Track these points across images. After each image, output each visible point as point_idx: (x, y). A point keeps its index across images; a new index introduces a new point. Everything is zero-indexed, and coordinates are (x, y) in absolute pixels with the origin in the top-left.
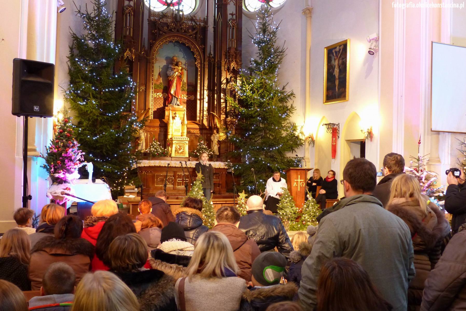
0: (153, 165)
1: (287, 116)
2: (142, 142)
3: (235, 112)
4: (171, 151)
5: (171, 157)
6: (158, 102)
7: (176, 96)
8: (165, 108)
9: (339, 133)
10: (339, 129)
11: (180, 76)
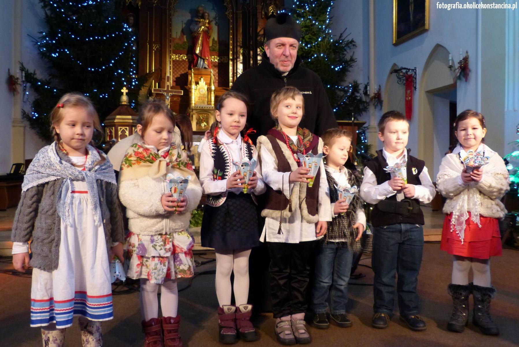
7: (203, 57)
8: (189, 73)
9: (416, 82)
10: (415, 77)
11: (207, 31)
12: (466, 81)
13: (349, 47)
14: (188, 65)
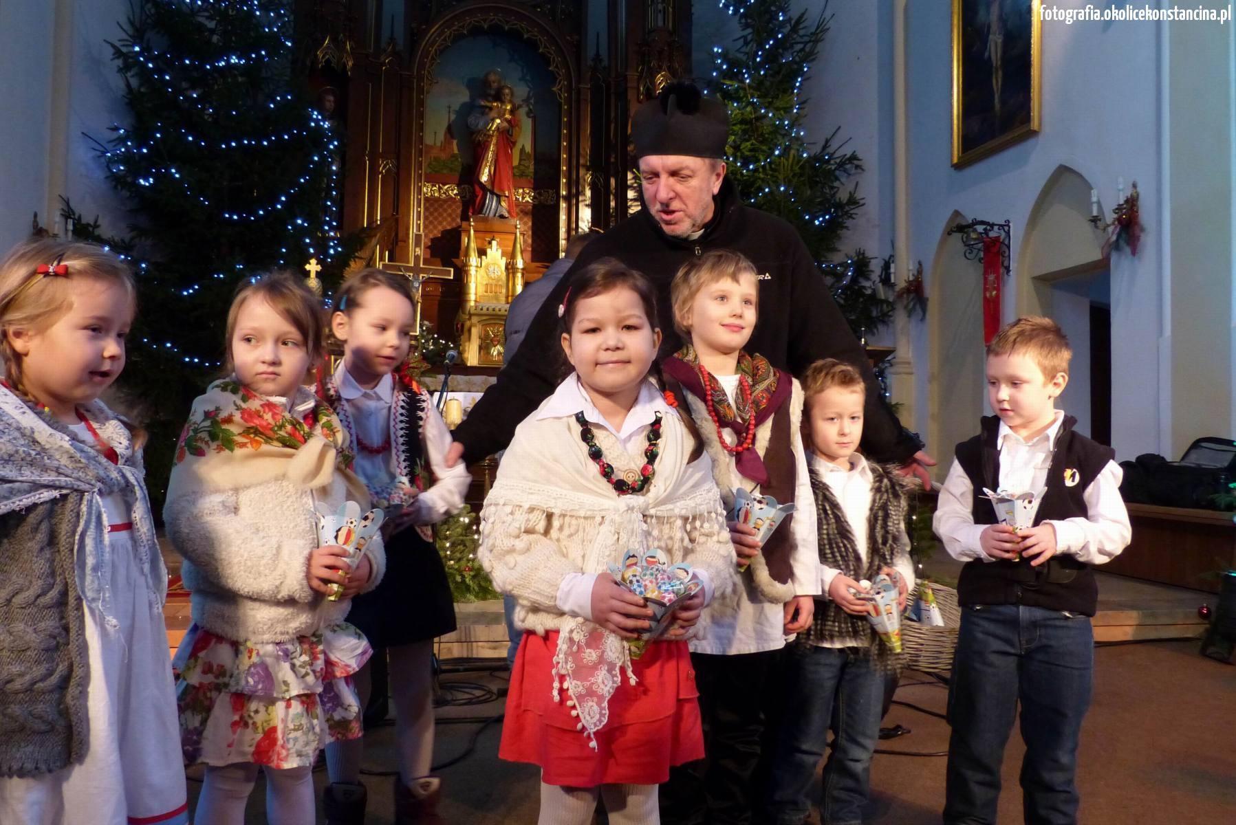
4: (469, 349)
5: (467, 367)
7: (496, 191)
8: (462, 227)
9: (1009, 256)
10: (1006, 242)
11: (508, 131)
12: (1134, 253)
13: (845, 171)
14: (461, 209)
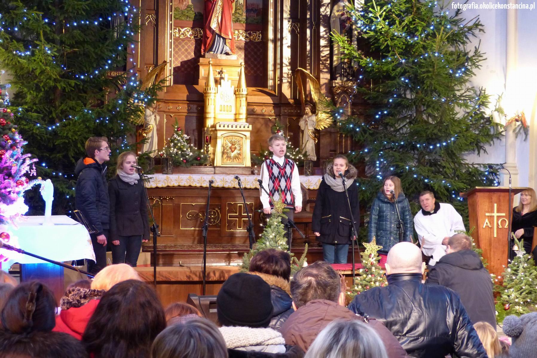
0: (176, 184)
1: (467, 75)
2: (150, 135)
3: (350, 67)
4: (214, 154)
5: (214, 167)
6: (183, 47)
7: (223, 35)
8: (199, 62)
14: (195, 45)
